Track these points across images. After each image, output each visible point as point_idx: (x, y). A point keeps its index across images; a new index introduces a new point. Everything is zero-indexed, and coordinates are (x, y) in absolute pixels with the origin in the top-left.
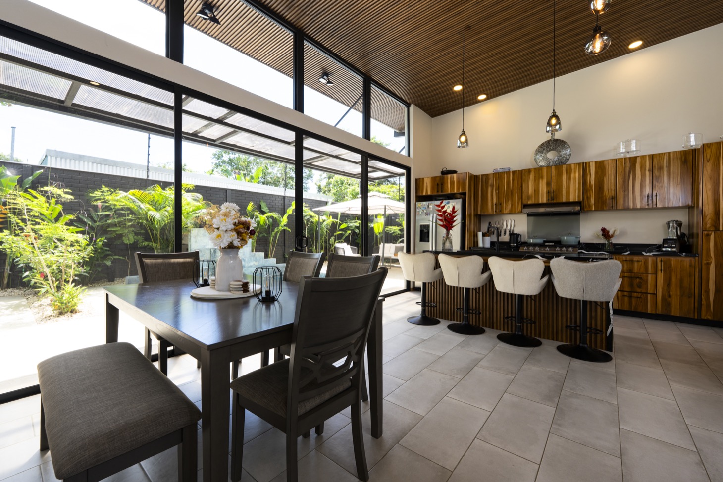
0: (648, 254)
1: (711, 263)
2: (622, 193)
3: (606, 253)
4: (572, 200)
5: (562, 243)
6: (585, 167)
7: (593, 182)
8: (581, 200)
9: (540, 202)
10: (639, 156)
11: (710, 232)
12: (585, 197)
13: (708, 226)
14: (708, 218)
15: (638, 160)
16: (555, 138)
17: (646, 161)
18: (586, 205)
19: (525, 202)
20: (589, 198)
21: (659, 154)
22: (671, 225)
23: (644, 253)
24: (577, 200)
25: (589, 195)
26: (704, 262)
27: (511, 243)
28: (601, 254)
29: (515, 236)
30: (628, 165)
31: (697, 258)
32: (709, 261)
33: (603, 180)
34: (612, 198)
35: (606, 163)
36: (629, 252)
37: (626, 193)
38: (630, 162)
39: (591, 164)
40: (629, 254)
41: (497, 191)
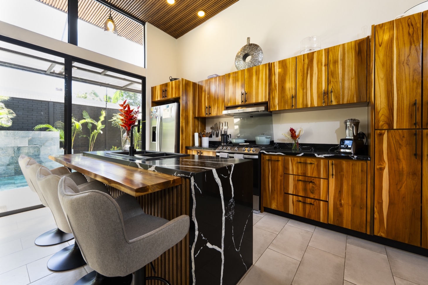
0: (320, 156)
1: (384, 168)
2: (301, 91)
3: (283, 154)
4: (260, 101)
5: (257, 143)
6: (270, 67)
7: (277, 82)
8: (267, 100)
9: (237, 104)
10: (316, 52)
11: (383, 131)
12: (271, 97)
13: (381, 123)
14: (380, 114)
15: (315, 55)
16: (250, 43)
17: (322, 55)
18: (271, 105)
19: (227, 106)
20: (274, 98)
21: (334, 47)
22: (348, 123)
23: (316, 155)
24: (264, 101)
25: (274, 95)
26: (377, 167)
27: (222, 143)
28: (278, 154)
29: (225, 136)
30: (306, 61)
31: (369, 162)
32: (382, 166)
33: (285, 79)
34: (293, 97)
35: (288, 62)
36: (303, 154)
37: (305, 91)
38: (308, 58)
39: (275, 64)
40: (302, 156)
41: (208, 96)
